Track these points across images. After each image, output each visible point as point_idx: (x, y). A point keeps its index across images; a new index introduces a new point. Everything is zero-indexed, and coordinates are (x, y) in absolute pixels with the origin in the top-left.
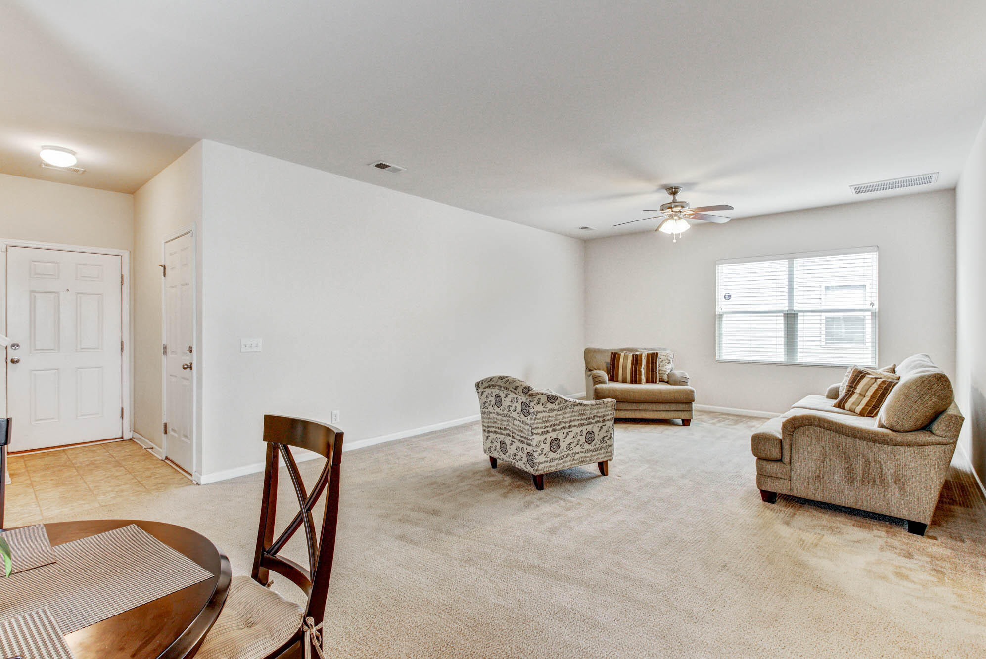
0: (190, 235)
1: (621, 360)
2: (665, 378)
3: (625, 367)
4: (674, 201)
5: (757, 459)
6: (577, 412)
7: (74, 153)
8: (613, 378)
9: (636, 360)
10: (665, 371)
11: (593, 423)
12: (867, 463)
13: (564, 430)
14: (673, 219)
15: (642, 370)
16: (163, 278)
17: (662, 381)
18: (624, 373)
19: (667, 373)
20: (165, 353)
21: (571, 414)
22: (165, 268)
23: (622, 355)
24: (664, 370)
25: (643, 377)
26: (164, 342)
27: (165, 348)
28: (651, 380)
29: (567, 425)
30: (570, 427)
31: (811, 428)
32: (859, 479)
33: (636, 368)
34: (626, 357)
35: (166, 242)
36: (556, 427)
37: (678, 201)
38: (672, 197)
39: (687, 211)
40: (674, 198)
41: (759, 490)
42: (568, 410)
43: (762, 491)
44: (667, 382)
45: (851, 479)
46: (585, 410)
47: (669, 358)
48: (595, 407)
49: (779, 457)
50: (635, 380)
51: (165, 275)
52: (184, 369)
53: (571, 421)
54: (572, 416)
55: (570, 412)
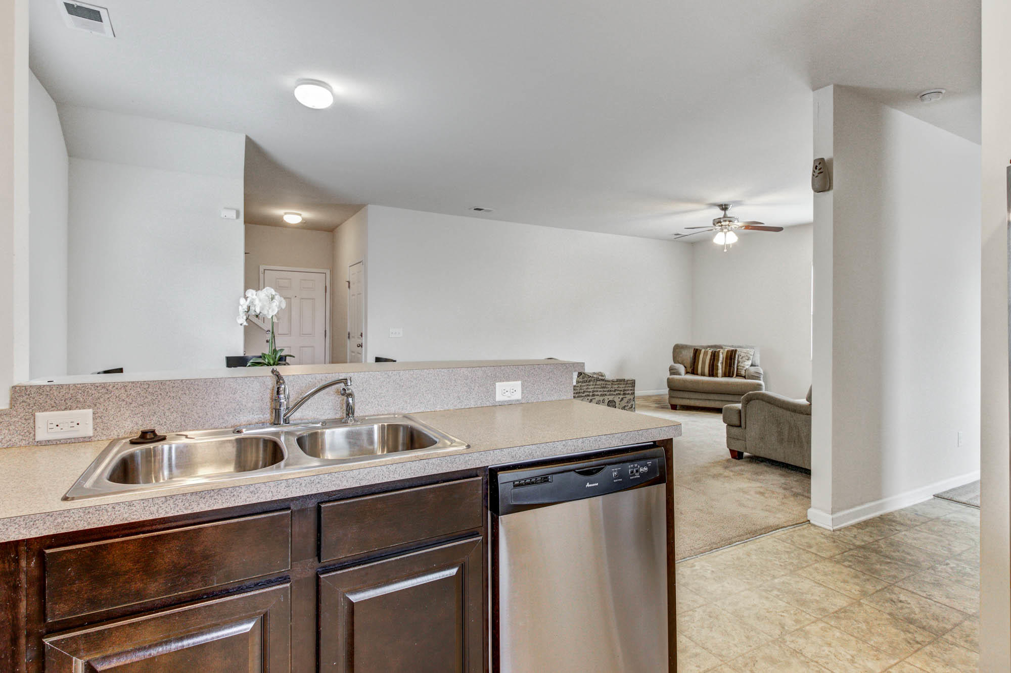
0: (362, 263)
1: (701, 356)
2: (743, 373)
3: (704, 362)
4: (725, 216)
5: (727, 426)
6: (599, 385)
7: (300, 215)
8: (694, 372)
9: (715, 356)
10: (743, 367)
11: (614, 395)
12: (790, 428)
13: (588, 397)
14: (723, 232)
15: (720, 365)
16: (348, 289)
17: (738, 375)
18: (703, 367)
19: (745, 369)
20: (349, 337)
21: (594, 386)
22: (349, 282)
23: (703, 351)
24: (743, 365)
25: (720, 372)
26: (348, 330)
27: (349, 334)
28: (728, 374)
29: (591, 394)
30: (593, 395)
31: (757, 401)
32: (786, 440)
33: (713, 362)
34: (705, 353)
35: (351, 266)
36: (580, 394)
37: (728, 216)
38: (723, 212)
39: (737, 224)
40: (725, 214)
41: (728, 449)
42: (592, 383)
43: (730, 450)
44: (745, 377)
45: (781, 441)
46: (606, 384)
47: (748, 355)
48: (616, 383)
49: (737, 423)
50: (712, 373)
51: (349, 287)
52: (358, 347)
53: (593, 392)
54: (594, 388)
55: (593, 385)
